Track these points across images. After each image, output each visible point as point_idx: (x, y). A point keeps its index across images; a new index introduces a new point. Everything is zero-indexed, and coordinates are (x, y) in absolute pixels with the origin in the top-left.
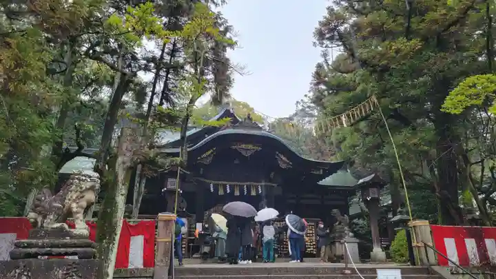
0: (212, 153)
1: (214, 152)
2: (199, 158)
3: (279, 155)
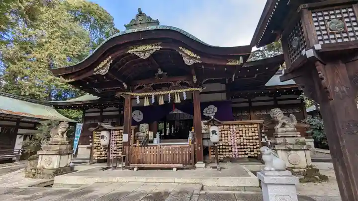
1: (110, 60)
2: (95, 69)
3: (184, 50)
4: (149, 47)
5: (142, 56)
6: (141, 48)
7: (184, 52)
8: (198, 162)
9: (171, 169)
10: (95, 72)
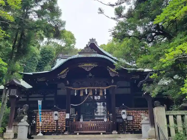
0: (66, 71)
1: (67, 70)
2: (59, 75)
3: (110, 68)
4: (90, 65)
5: (86, 69)
6: (86, 65)
7: (110, 69)
8: (113, 131)
9: (99, 134)
10: (58, 76)
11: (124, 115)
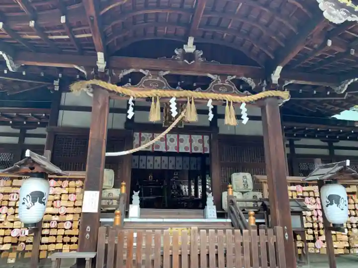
11: (335, 205)
